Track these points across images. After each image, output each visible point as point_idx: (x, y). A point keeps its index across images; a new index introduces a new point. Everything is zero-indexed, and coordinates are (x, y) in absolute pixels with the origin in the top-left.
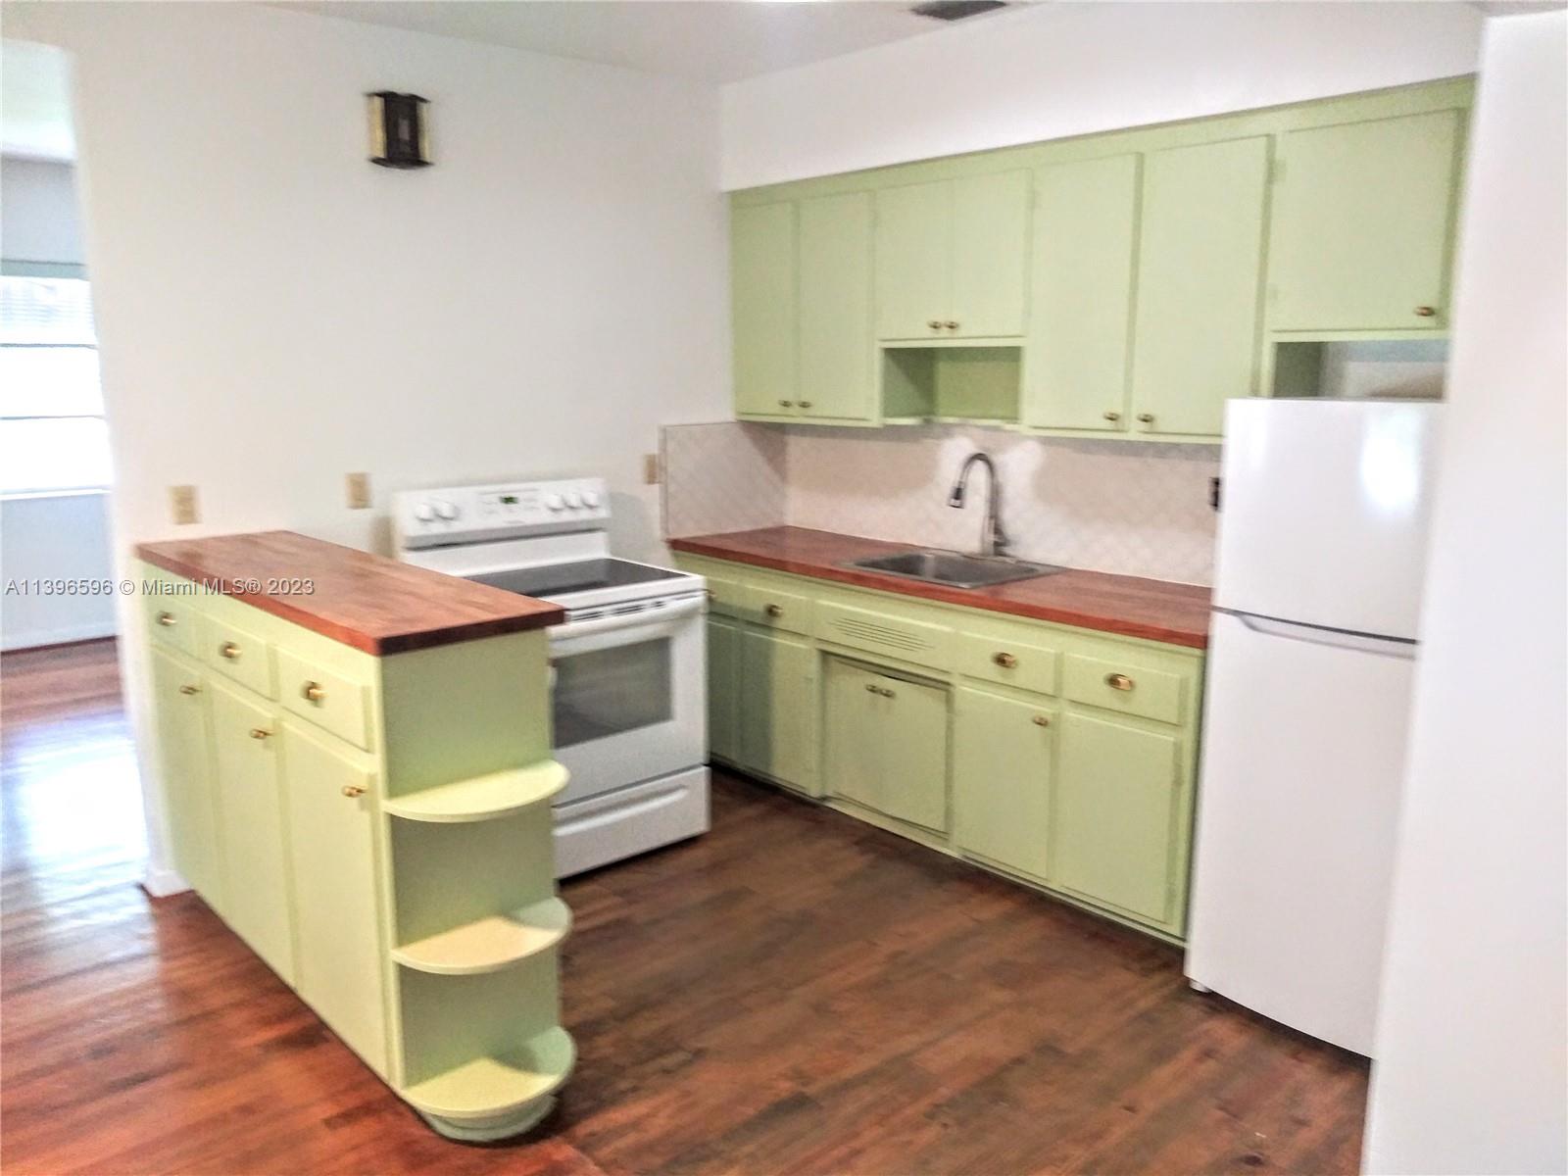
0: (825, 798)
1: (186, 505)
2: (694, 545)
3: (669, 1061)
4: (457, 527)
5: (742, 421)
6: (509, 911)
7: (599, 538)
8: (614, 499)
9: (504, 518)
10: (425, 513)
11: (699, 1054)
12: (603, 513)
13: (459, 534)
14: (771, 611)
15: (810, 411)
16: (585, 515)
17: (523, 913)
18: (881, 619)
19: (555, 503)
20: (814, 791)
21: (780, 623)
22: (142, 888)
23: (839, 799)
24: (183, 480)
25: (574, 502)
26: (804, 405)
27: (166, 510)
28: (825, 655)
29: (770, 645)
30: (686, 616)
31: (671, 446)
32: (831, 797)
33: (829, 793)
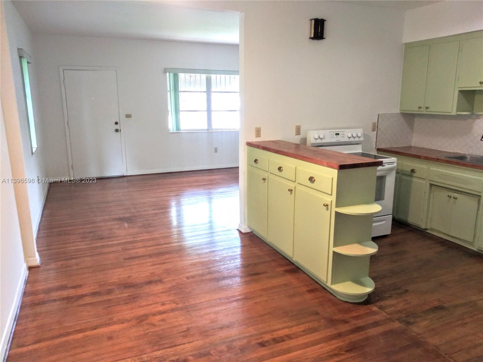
0: (426, 229)
1: (258, 132)
2: (384, 150)
3: (398, 291)
4: (324, 141)
5: (401, 113)
6: (360, 242)
7: (360, 146)
8: (365, 135)
9: (335, 139)
10: (316, 137)
11: (407, 291)
12: (362, 139)
13: (325, 143)
14: (413, 171)
15: (428, 110)
16: (357, 139)
17: (364, 243)
18: (453, 174)
19: (350, 135)
20: (423, 227)
21: (415, 175)
22: (238, 230)
23: (432, 229)
24: (259, 126)
25: (355, 135)
26: (427, 108)
27: (254, 134)
28: (431, 185)
29: (411, 181)
30: (391, 170)
31: (380, 120)
32: (428, 229)
33: (428, 227)
